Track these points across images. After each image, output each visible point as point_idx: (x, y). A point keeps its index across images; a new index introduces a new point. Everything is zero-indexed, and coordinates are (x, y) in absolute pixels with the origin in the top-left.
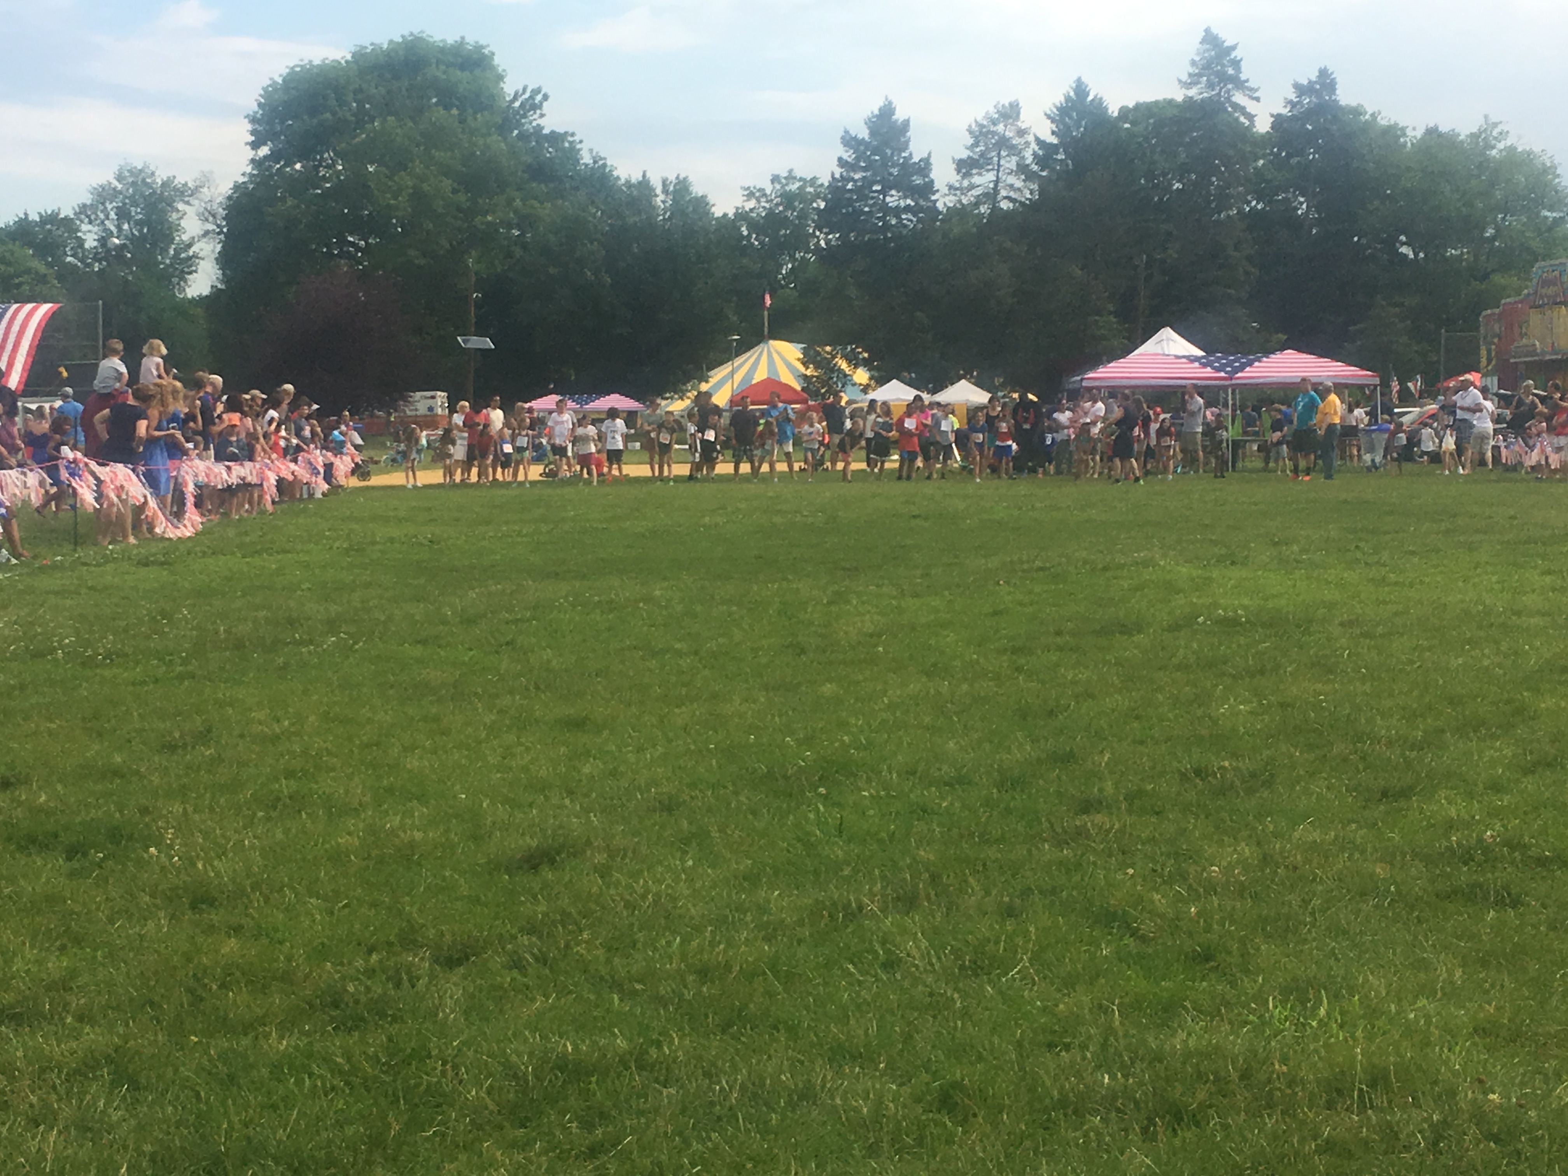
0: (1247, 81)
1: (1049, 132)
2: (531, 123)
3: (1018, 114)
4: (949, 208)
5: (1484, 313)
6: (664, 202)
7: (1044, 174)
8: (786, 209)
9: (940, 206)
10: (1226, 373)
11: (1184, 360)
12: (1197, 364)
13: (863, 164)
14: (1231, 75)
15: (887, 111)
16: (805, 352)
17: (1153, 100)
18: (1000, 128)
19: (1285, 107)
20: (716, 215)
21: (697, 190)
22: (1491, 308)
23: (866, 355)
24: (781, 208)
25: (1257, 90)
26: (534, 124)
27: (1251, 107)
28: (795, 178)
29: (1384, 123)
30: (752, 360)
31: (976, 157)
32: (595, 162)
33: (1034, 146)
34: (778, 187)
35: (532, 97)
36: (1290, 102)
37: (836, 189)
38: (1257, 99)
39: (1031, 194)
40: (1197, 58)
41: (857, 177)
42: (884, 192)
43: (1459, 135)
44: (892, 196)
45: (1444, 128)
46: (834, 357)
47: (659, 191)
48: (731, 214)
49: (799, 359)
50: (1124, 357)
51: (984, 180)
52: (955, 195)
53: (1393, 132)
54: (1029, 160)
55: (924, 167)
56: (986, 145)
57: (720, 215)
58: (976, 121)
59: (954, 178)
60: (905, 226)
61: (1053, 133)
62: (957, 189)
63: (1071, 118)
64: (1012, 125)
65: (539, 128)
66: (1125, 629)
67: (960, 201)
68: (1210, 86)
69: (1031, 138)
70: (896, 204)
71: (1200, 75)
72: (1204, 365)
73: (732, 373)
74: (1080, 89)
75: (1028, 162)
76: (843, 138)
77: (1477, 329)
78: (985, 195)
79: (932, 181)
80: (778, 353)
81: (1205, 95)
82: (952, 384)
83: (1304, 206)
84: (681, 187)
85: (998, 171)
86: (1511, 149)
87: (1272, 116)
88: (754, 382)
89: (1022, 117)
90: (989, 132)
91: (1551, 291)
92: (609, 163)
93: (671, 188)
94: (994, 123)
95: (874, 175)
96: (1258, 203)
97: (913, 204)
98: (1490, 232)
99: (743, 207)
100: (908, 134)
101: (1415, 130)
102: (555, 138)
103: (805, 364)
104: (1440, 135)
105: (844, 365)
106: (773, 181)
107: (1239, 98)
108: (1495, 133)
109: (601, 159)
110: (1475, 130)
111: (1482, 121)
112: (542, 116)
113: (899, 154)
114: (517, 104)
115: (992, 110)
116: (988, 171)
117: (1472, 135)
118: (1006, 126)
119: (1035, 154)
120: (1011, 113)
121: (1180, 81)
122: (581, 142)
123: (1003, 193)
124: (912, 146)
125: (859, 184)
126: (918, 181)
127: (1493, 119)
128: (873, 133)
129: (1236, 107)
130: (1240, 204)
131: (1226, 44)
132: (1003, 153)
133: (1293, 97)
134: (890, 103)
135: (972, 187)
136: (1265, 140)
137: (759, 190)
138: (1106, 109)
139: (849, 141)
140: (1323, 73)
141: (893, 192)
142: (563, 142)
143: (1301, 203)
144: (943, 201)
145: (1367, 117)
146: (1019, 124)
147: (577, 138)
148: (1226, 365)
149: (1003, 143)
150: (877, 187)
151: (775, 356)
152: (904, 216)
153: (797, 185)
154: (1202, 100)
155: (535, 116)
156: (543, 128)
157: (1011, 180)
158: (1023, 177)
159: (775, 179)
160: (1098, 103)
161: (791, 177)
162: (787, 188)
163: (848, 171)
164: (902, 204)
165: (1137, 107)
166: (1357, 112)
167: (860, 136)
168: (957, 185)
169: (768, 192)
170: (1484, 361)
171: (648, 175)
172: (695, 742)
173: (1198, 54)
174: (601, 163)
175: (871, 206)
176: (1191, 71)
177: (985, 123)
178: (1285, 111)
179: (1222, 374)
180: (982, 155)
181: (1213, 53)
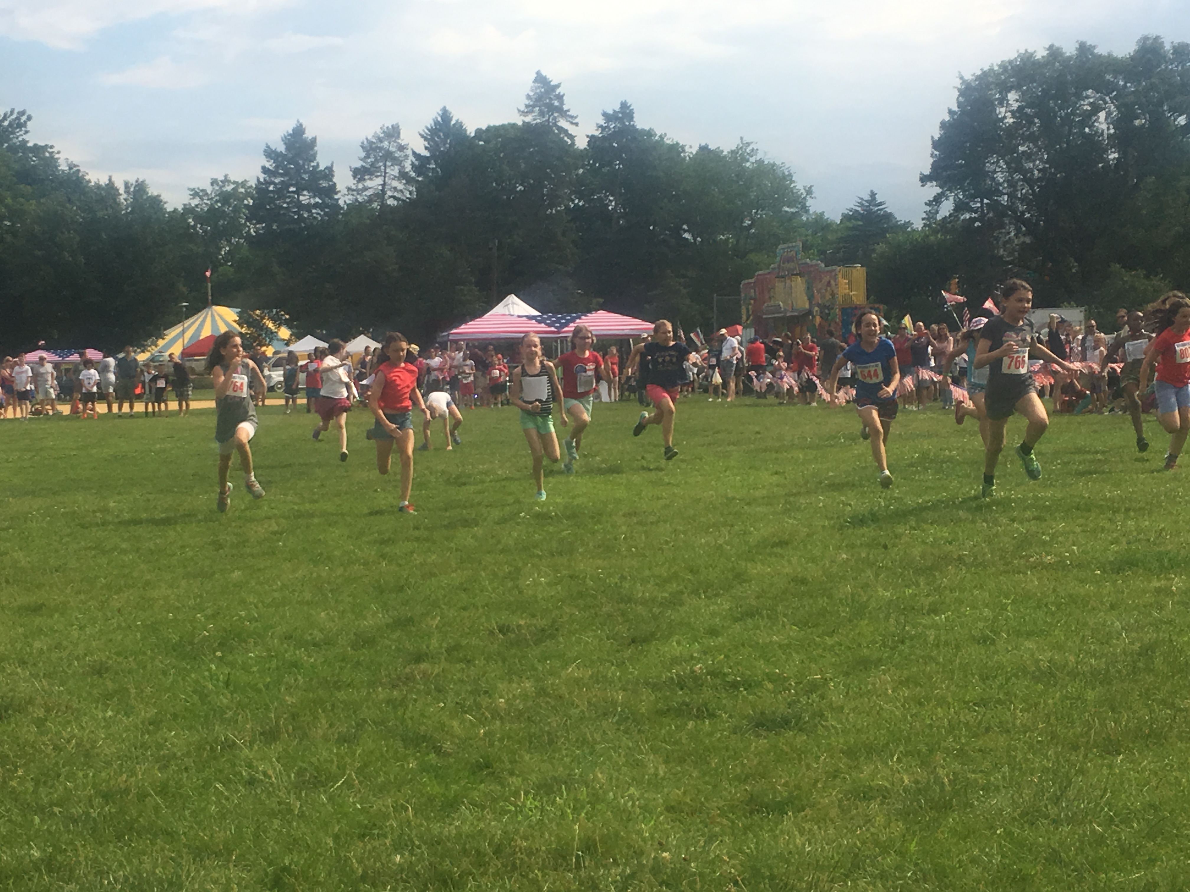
0: (568, 111)
1: (423, 148)
2: (17, 138)
3: (399, 133)
4: (348, 205)
5: (743, 282)
6: (125, 200)
7: (420, 179)
8: (223, 205)
9: (341, 203)
10: (556, 327)
11: (524, 318)
12: (534, 321)
13: (281, 171)
14: (557, 107)
15: (299, 131)
16: (240, 315)
17: (501, 124)
18: (386, 144)
19: (597, 130)
20: (168, 210)
21: (152, 191)
22: (748, 279)
23: (287, 317)
24: (219, 204)
25: (576, 117)
26: (20, 139)
27: (572, 130)
28: (229, 181)
29: (669, 142)
30: (198, 323)
31: (368, 166)
32: (70, 169)
33: (411, 158)
34: (217, 188)
35: (18, 118)
36: (601, 126)
37: (261, 189)
38: (577, 124)
39: (410, 194)
40: (531, 94)
41: (277, 181)
42: (298, 192)
43: (722, 151)
44: (304, 195)
45: (712, 147)
46: (263, 318)
47: (122, 191)
48: (180, 208)
49: (235, 321)
50: (480, 317)
51: (374, 183)
52: (353, 195)
53: (676, 149)
54: (408, 168)
55: (328, 175)
56: (375, 157)
57: (172, 209)
58: (367, 139)
59: (351, 182)
60: (315, 218)
61: (426, 148)
62: (353, 190)
63: (439, 137)
64: (395, 142)
65: (25, 142)
66: (466, 523)
67: (356, 200)
68: (542, 114)
69: (409, 152)
70: (307, 201)
71: (534, 106)
72: (539, 322)
73: (183, 332)
74: (445, 115)
75: (407, 170)
76: (265, 151)
77: (740, 295)
78: (376, 195)
79: (335, 184)
80: (219, 315)
81: (538, 121)
82: (354, 338)
83: (613, 203)
84: (140, 188)
85: (385, 177)
86: (760, 162)
87: (588, 136)
88: (201, 338)
89: (402, 136)
90: (377, 147)
91: (791, 265)
92: (82, 169)
93: (132, 189)
94: (381, 140)
95: (291, 179)
96: (579, 201)
97: (320, 201)
98: (747, 222)
99: (190, 204)
100: (316, 148)
101: (692, 148)
102: (37, 149)
103: (240, 324)
104: (710, 151)
105: (270, 325)
106: (212, 184)
107: (563, 123)
108: (748, 151)
109: (75, 166)
110: (734, 148)
111: (739, 142)
112: (26, 132)
113: (309, 165)
114: (6, 123)
115: (379, 131)
116: (377, 176)
117: (732, 152)
118: (390, 143)
119: (413, 164)
120: (393, 133)
121: (519, 110)
122: (59, 152)
123: (389, 193)
124: (319, 158)
125: (279, 186)
126: (324, 184)
127: (746, 140)
128: (287, 149)
129: (561, 129)
130: (566, 202)
131: (552, 83)
132: (388, 164)
133: (602, 122)
134: (301, 125)
135: (366, 189)
136: (583, 154)
137: (202, 191)
138: (465, 130)
139: (269, 153)
140: (624, 105)
141: (305, 193)
142: (44, 153)
143: (611, 201)
144: (344, 199)
145: (657, 138)
146: (400, 141)
147: (55, 150)
148: (555, 322)
149: (388, 156)
150: (292, 189)
151: (217, 318)
152: (314, 211)
153: (232, 186)
154: (536, 124)
155: (21, 133)
156: (28, 142)
157: (395, 183)
158: (404, 181)
159: (214, 182)
160: (459, 125)
161: (226, 181)
162: (224, 189)
163: (270, 177)
164: (312, 201)
165: (489, 129)
166: (650, 133)
167: (279, 150)
168: (354, 187)
169: (209, 192)
170: (744, 317)
171: (113, 179)
172: (125, 621)
173: (532, 91)
174: (75, 169)
175: (288, 203)
176: (527, 103)
177: (374, 141)
178: (597, 133)
179: (553, 329)
180: (372, 165)
181: (543, 90)
